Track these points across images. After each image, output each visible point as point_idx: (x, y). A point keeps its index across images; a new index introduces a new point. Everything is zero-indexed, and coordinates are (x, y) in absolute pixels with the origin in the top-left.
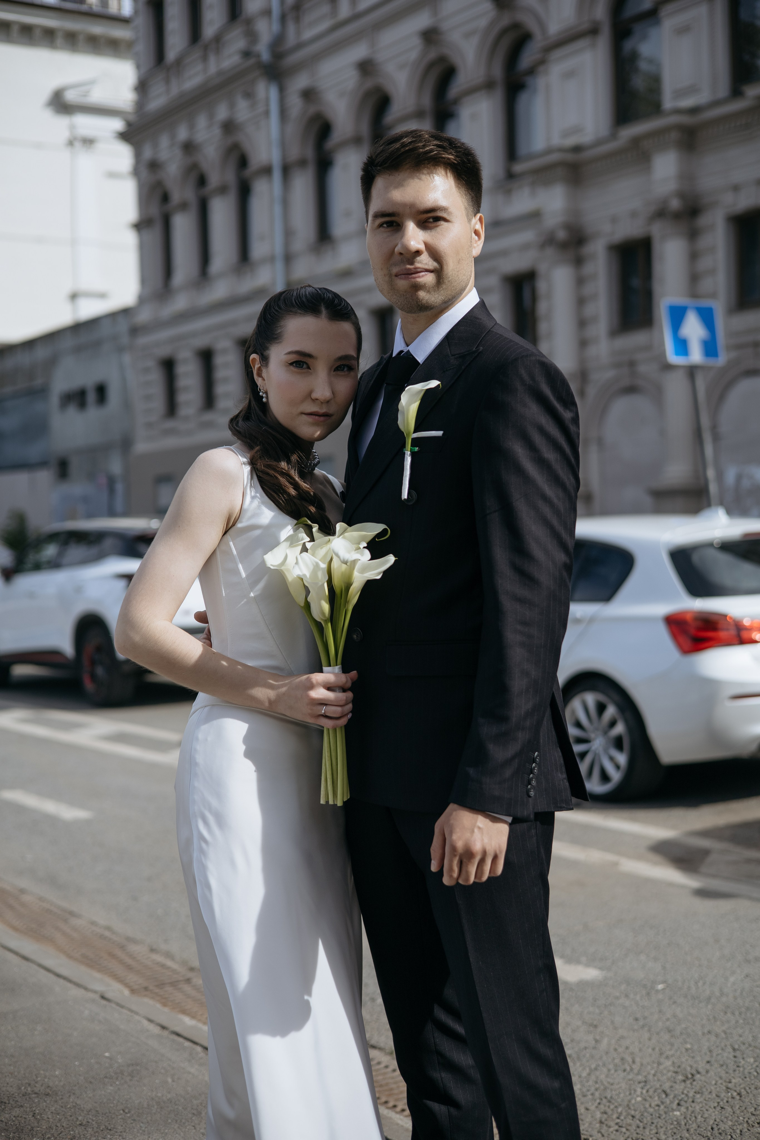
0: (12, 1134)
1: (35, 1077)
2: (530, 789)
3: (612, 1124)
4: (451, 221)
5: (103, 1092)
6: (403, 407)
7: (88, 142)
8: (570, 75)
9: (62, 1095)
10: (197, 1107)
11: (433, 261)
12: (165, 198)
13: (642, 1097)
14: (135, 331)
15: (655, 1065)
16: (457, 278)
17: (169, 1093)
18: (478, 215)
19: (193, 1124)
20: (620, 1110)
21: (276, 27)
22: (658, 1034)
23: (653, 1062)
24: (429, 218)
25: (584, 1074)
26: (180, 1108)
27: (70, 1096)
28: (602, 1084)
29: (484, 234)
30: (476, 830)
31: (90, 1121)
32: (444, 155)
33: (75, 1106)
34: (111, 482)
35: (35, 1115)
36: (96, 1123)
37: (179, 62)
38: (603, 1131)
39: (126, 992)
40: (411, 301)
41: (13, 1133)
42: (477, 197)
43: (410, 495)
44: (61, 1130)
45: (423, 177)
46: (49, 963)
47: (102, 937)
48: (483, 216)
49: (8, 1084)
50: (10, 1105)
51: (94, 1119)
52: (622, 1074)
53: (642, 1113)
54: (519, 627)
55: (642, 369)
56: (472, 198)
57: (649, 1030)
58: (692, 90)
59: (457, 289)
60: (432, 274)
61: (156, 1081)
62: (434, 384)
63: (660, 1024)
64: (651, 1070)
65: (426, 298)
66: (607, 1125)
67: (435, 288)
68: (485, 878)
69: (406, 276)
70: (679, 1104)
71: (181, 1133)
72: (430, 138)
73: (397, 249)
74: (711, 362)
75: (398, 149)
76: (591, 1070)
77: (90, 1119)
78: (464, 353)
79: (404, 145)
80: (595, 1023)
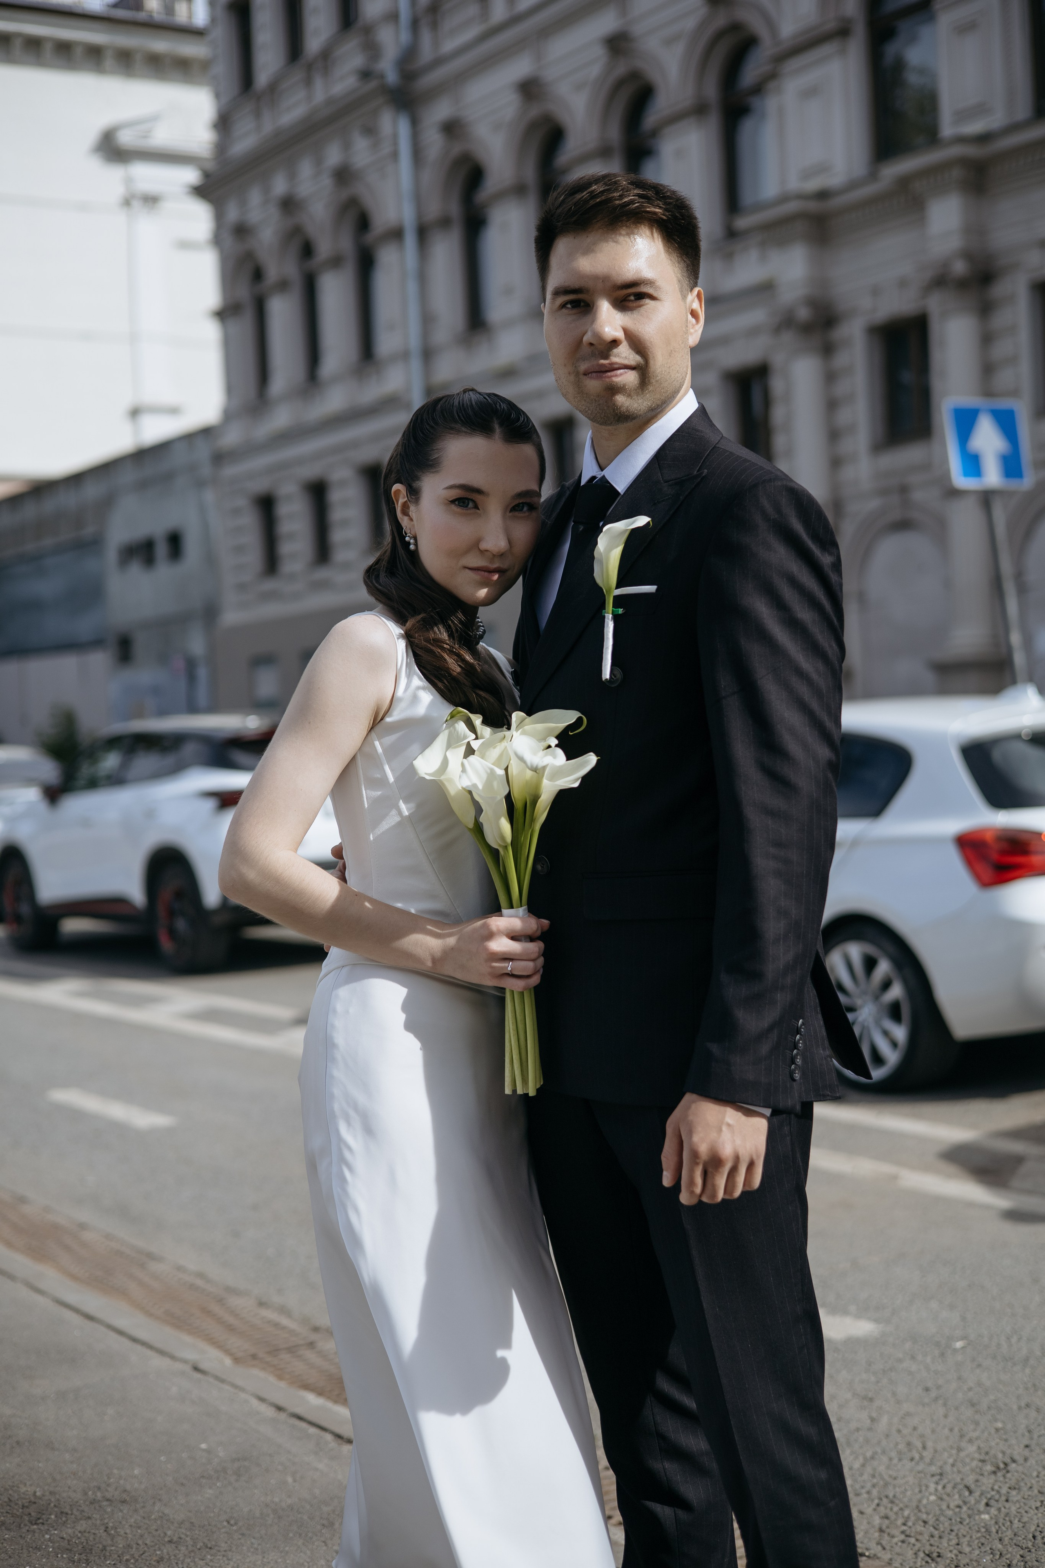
0: (77, 1555)
1: (106, 1478)
2: (795, 1070)
3: (896, 1532)
4: (659, 299)
5: (199, 1498)
6: (601, 554)
7: (151, 200)
8: (811, 93)
9: (144, 1502)
10: (328, 1515)
11: (635, 354)
12: (258, 275)
13: (936, 1495)
14: (219, 458)
15: (954, 1452)
16: (668, 376)
17: (289, 1497)
18: (696, 290)
19: (323, 1539)
20: (906, 1513)
21: (405, 36)
22: (957, 1408)
23: (952, 1447)
24: (629, 295)
25: (857, 1465)
26: (305, 1517)
27: (154, 1503)
28: (882, 1478)
29: (704, 316)
30: (724, 1128)
31: (183, 1536)
32: (649, 208)
33: (162, 1517)
34: (191, 665)
35: (108, 1530)
36: (191, 1539)
37: (273, 88)
38: (884, 1543)
39: (228, 1361)
40: (605, 408)
41: (79, 1554)
42: (693, 265)
43: (613, 674)
44: (143, 1550)
45: (621, 239)
46: (121, 1323)
47: (192, 1287)
48: (702, 291)
49: (69, 1487)
50: (73, 1516)
51: (188, 1533)
52: (909, 1464)
53: (937, 1517)
54: (772, 850)
55: (918, 496)
56: (687, 267)
57: (945, 1405)
58: (980, 110)
59: (669, 392)
60: (633, 371)
61: (272, 1481)
62: (642, 521)
63: (960, 1395)
64: (949, 1458)
65: (627, 405)
66: (889, 1534)
67: (638, 391)
68: (737, 1193)
69: (599, 374)
70: (987, 1505)
71: (308, 1551)
72: (629, 186)
73: (587, 338)
74: (1014, 485)
75: (586, 201)
76: (865, 1459)
77: (183, 1533)
78: (682, 477)
79: (593, 196)
80: (870, 1395)
